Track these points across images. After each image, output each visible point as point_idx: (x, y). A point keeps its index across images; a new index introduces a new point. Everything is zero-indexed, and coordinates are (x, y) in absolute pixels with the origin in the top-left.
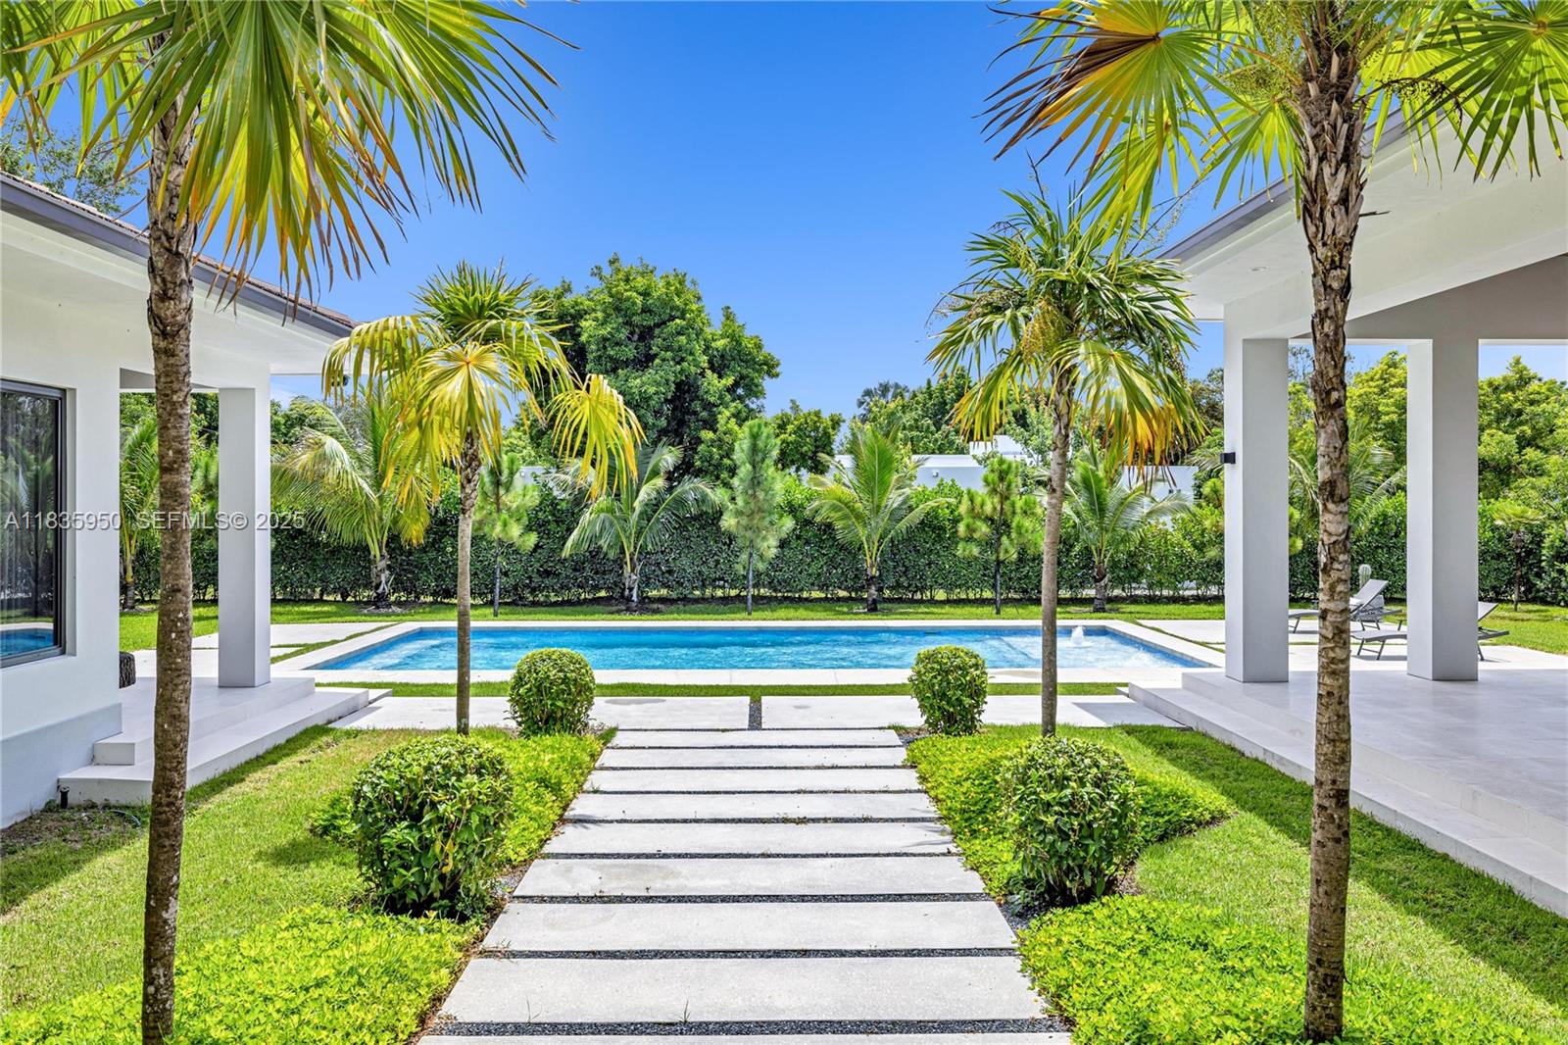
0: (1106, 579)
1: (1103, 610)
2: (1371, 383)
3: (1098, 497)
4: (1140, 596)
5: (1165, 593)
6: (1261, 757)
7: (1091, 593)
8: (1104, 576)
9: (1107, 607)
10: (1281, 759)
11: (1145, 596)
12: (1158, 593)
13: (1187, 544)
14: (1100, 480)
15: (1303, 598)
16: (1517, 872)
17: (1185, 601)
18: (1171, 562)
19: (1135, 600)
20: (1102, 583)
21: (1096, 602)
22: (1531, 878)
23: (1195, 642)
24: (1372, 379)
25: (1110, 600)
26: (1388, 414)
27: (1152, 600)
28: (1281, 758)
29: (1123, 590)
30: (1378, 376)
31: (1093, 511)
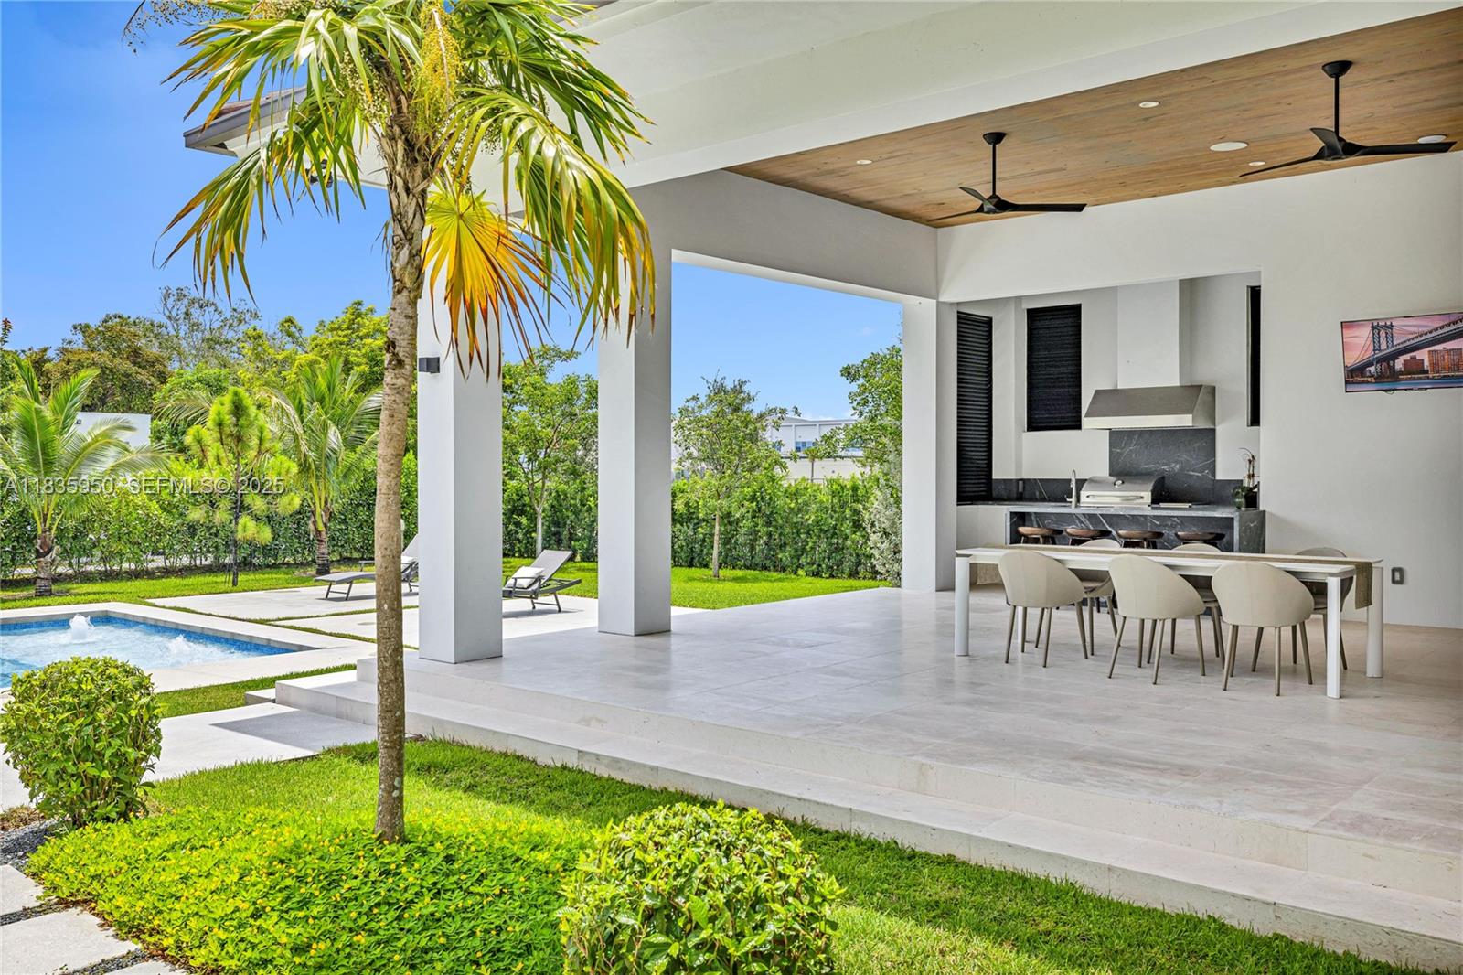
0: (54, 553)
1: (50, 593)
2: (340, 332)
3: (44, 446)
4: (91, 573)
5: (125, 566)
6: (573, 762)
7: (28, 572)
8: (50, 550)
9: (54, 588)
10: (615, 762)
11: (99, 573)
12: (115, 568)
13: (154, 505)
14: (48, 425)
15: (283, 564)
16: (1085, 863)
17: (150, 574)
18: (135, 528)
19: (87, 578)
20: (48, 558)
21: (39, 583)
22: (1110, 869)
23: (250, 621)
24: (339, 328)
25: (58, 579)
26: (359, 364)
27: (108, 576)
28: (617, 760)
29: (70, 565)
30: (344, 326)
31: (33, 462)
